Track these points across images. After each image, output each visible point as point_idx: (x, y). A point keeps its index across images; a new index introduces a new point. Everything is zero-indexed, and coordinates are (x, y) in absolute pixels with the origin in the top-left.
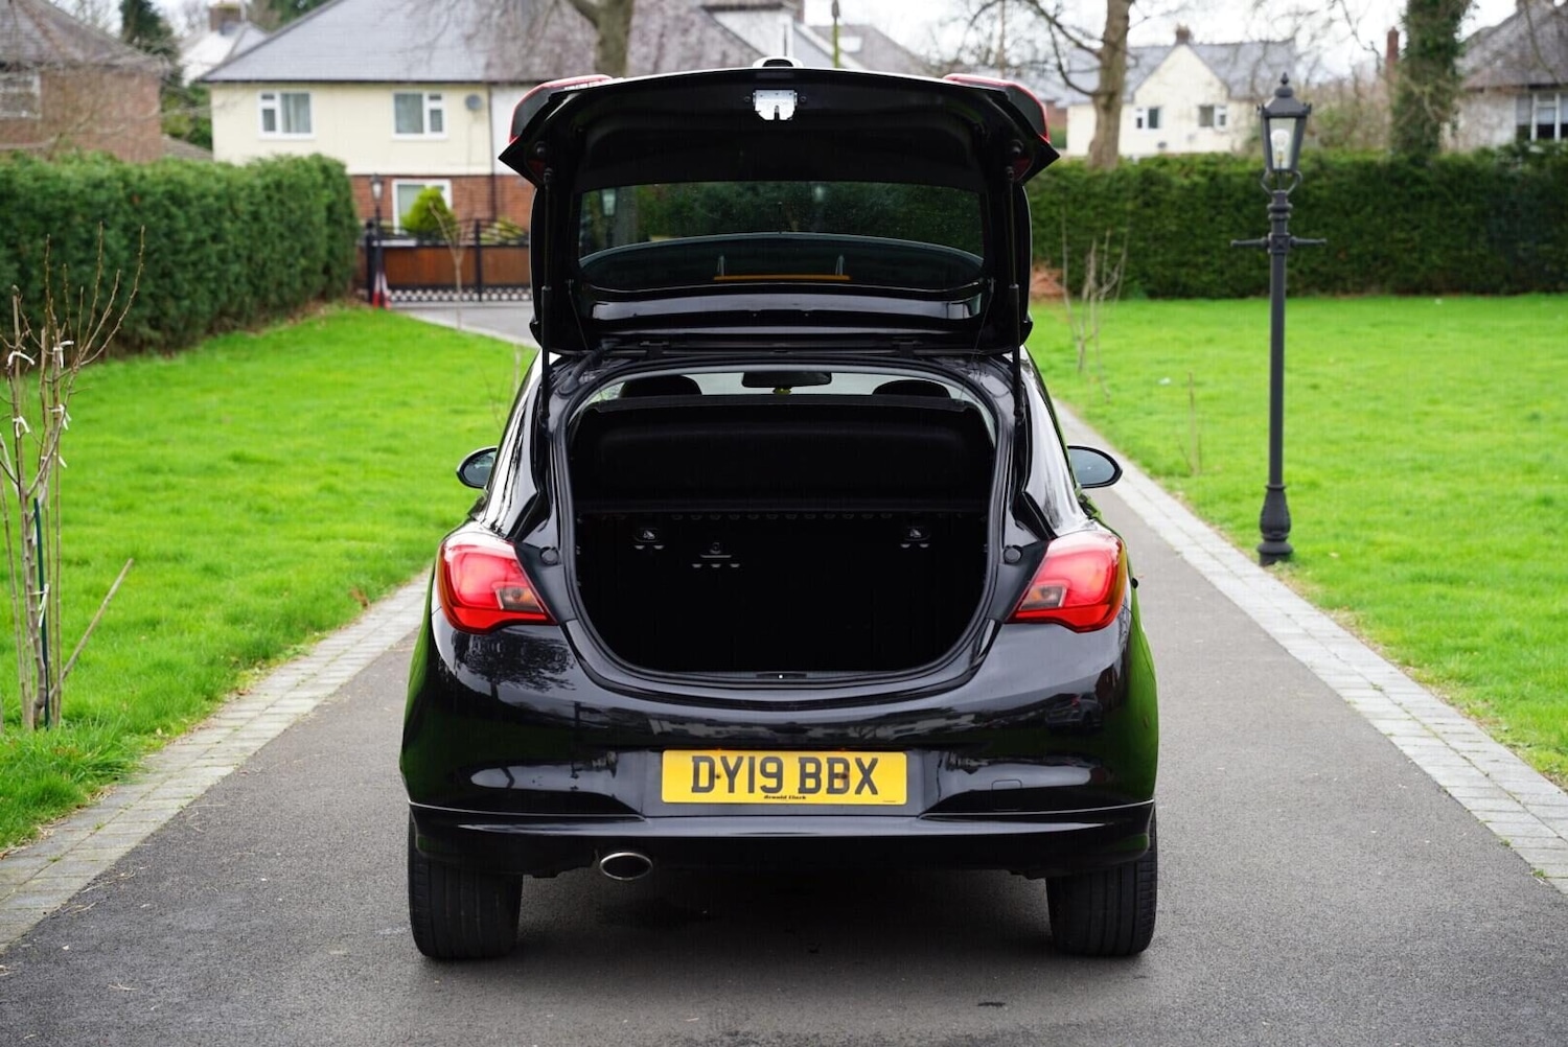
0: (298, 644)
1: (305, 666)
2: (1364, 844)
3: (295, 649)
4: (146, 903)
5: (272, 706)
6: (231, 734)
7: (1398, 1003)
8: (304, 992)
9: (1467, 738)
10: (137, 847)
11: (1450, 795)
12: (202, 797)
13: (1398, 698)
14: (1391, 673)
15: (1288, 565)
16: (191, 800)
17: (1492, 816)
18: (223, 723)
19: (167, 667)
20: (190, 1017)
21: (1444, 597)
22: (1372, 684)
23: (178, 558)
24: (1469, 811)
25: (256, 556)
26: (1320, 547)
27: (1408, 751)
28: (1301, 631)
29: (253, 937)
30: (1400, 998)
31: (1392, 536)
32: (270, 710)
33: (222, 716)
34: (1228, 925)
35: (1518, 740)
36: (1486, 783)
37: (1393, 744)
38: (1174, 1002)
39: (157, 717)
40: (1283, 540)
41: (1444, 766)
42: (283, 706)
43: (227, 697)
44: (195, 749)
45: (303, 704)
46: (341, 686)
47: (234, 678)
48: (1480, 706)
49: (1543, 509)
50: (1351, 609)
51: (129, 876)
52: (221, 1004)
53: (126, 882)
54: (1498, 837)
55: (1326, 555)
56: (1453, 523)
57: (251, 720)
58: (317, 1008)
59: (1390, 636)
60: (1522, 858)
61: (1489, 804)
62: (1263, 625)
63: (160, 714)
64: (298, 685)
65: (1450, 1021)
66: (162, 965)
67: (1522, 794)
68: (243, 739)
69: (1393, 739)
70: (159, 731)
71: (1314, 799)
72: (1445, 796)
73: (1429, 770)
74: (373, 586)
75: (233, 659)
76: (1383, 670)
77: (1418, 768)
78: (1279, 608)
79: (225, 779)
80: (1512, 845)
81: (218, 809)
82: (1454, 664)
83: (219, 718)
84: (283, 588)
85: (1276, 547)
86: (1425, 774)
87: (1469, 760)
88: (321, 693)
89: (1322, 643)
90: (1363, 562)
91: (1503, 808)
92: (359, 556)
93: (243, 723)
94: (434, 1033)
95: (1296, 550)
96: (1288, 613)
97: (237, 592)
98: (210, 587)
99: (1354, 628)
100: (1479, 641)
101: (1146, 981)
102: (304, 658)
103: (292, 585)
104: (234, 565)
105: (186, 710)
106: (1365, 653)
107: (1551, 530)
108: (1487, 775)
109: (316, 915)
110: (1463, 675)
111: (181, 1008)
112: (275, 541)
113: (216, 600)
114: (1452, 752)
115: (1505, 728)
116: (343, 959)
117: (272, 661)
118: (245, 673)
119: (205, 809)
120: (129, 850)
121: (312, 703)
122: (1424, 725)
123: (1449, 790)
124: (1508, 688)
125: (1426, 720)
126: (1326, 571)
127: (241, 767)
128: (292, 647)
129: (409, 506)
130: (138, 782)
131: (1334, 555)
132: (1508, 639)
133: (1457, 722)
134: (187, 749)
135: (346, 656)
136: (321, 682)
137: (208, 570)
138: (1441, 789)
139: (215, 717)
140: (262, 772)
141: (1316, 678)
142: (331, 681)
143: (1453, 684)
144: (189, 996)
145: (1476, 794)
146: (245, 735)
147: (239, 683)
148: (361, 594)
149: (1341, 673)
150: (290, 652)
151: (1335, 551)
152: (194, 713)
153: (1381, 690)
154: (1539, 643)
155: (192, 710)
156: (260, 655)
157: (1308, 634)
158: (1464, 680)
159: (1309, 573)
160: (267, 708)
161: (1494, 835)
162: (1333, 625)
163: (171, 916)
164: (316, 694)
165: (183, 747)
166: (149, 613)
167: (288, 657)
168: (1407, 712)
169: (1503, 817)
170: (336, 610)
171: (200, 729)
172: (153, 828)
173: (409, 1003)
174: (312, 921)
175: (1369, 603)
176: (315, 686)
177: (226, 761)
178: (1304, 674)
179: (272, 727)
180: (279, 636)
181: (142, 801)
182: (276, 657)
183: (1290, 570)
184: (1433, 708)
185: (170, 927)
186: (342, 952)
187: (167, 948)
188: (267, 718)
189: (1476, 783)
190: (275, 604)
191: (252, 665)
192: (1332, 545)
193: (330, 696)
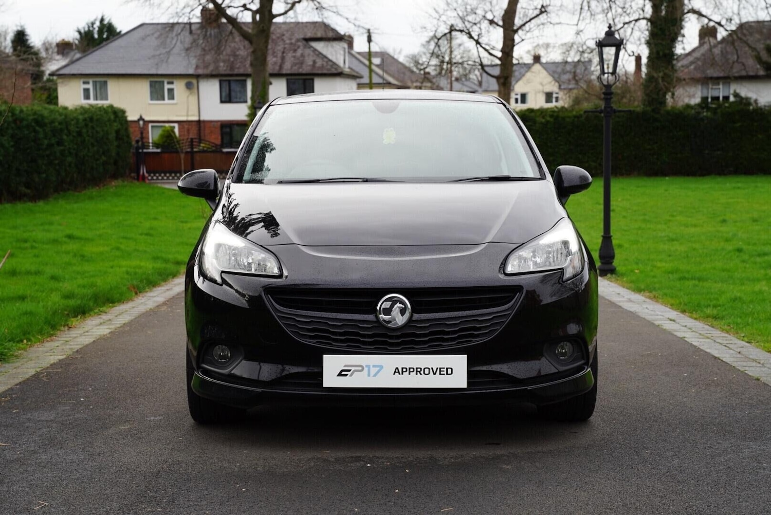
0: (101, 307)
1: (104, 317)
2: (682, 379)
3: (99, 310)
4: (16, 410)
5: (87, 332)
6: (64, 343)
7: (718, 443)
8: (105, 445)
9: (724, 339)
10: (11, 388)
11: (722, 361)
12: (48, 367)
13: (684, 324)
14: (677, 315)
15: (614, 275)
16: (42, 369)
17: (747, 368)
18: (60, 339)
19: (31, 313)
20: (39, 456)
21: (697, 286)
22: (669, 318)
23: (37, 273)
24: (734, 367)
25: (78, 273)
26: (629, 267)
27: (694, 343)
28: (626, 300)
29: (76, 422)
30: (718, 441)
31: (664, 264)
32: (86, 334)
33: (59, 336)
34: (616, 411)
35: (751, 340)
36: (739, 356)
37: (686, 341)
38: (594, 443)
39: (24, 335)
40: (611, 263)
41: (716, 349)
42: (93, 332)
43: (62, 328)
44: (45, 349)
45: (104, 331)
46: (124, 324)
47: (66, 320)
48: (726, 327)
49: (737, 254)
50: (650, 292)
51: (6, 399)
52: (57, 450)
53: (5, 402)
54: (753, 377)
55: (632, 271)
56: (694, 259)
57: (75, 337)
58: (113, 450)
59: (673, 302)
60: (768, 385)
61: (745, 364)
62: (607, 298)
63: (25, 333)
64: (101, 324)
65: (750, 451)
66: (24, 435)
67: (760, 360)
68: (71, 345)
69: (686, 339)
70: (25, 341)
71: (651, 362)
72: (719, 361)
73: (708, 350)
74: (141, 286)
75: (66, 313)
76: (673, 314)
77: (702, 350)
78: (613, 291)
79: (60, 360)
80: (761, 379)
81: (57, 372)
82: (709, 311)
83: (58, 337)
84: (93, 285)
85: (607, 267)
86: (706, 352)
87: (728, 347)
88: (113, 327)
89: (638, 304)
90: (652, 274)
91: (752, 365)
92: (133, 274)
93: (71, 339)
94: (180, 460)
95: (617, 269)
96: (618, 292)
97: (67, 286)
98: (53, 284)
99: (655, 299)
100: (720, 302)
101: (577, 434)
102: (104, 314)
103: (98, 284)
104: (67, 276)
105: (41, 332)
106: (663, 308)
107: (744, 261)
108: (739, 353)
109: (111, 413)
110: (714, 316)
111: (34, 452)
112: (88, 267)
113: (57, 289)
114: (718, 344)
115: (743, 335)
116: (127, 430)
117: (87, 315)
118: (73, 319)
119: (49, 372)
120: (6, 389)
121: (109, 331)
122: (700, 334)
123: (721, 358)
124: (739, 320)
125: (700, 332)
126: (634, 278)
127: (70, 355)
128: (98, 309)
129: (159, 255)
130: (13, 363)
131: (636, 271)
132: (734, 301)
133: (716, 333)
134: (41, 349)
135: (127, 313)
136: (113, 322)
137: (54, 278)
138: (716, 358)
139: (56, 336)
140: (81, 357)
141: (638, 317)
142: (119, 322)
143: (710, 319)
144: (39, 447)
145: (735, 360)
146: (72, 343)
147: (70, 323)
148: (134, 288)
149: (651, 315)
150: (96, 311)
151: (637, 270)
152: (44, 334)
153: (674, 321)
154: (752, 302)
155: (43, 332)
156: (82, 312)
157: (630, 301)
158: (715, 318)
159: (625, 279)
160: (84, 333)
161: (750, 376)
162: (643, 298)
163: (29, 415)
164: (111, 327)
165: (38, 349)
166: (21, 293)
167: (95, 313)
168: (690, 329)
169: (753, 369)
170: (122, 294)
171: (48, 341)
172: (21, 380)
173: (165, 447)
174: (110, 415)
175: (659, 289)
176: (110, 324)
177: (63, 353)
178: (633, 315)
179: (87, 340)
180: (91, 304)
181: (15, 370)
182: (89, 313)
183: (615, 278)
184: (703, 328)
185: (29, 420)
186: (126, 427)
187: (27, 428)
188: (84, 337)
189: (735, 356)
190: (89, 292)
191: (76, 316)
192: (635, 266)
193: (118, 328)
